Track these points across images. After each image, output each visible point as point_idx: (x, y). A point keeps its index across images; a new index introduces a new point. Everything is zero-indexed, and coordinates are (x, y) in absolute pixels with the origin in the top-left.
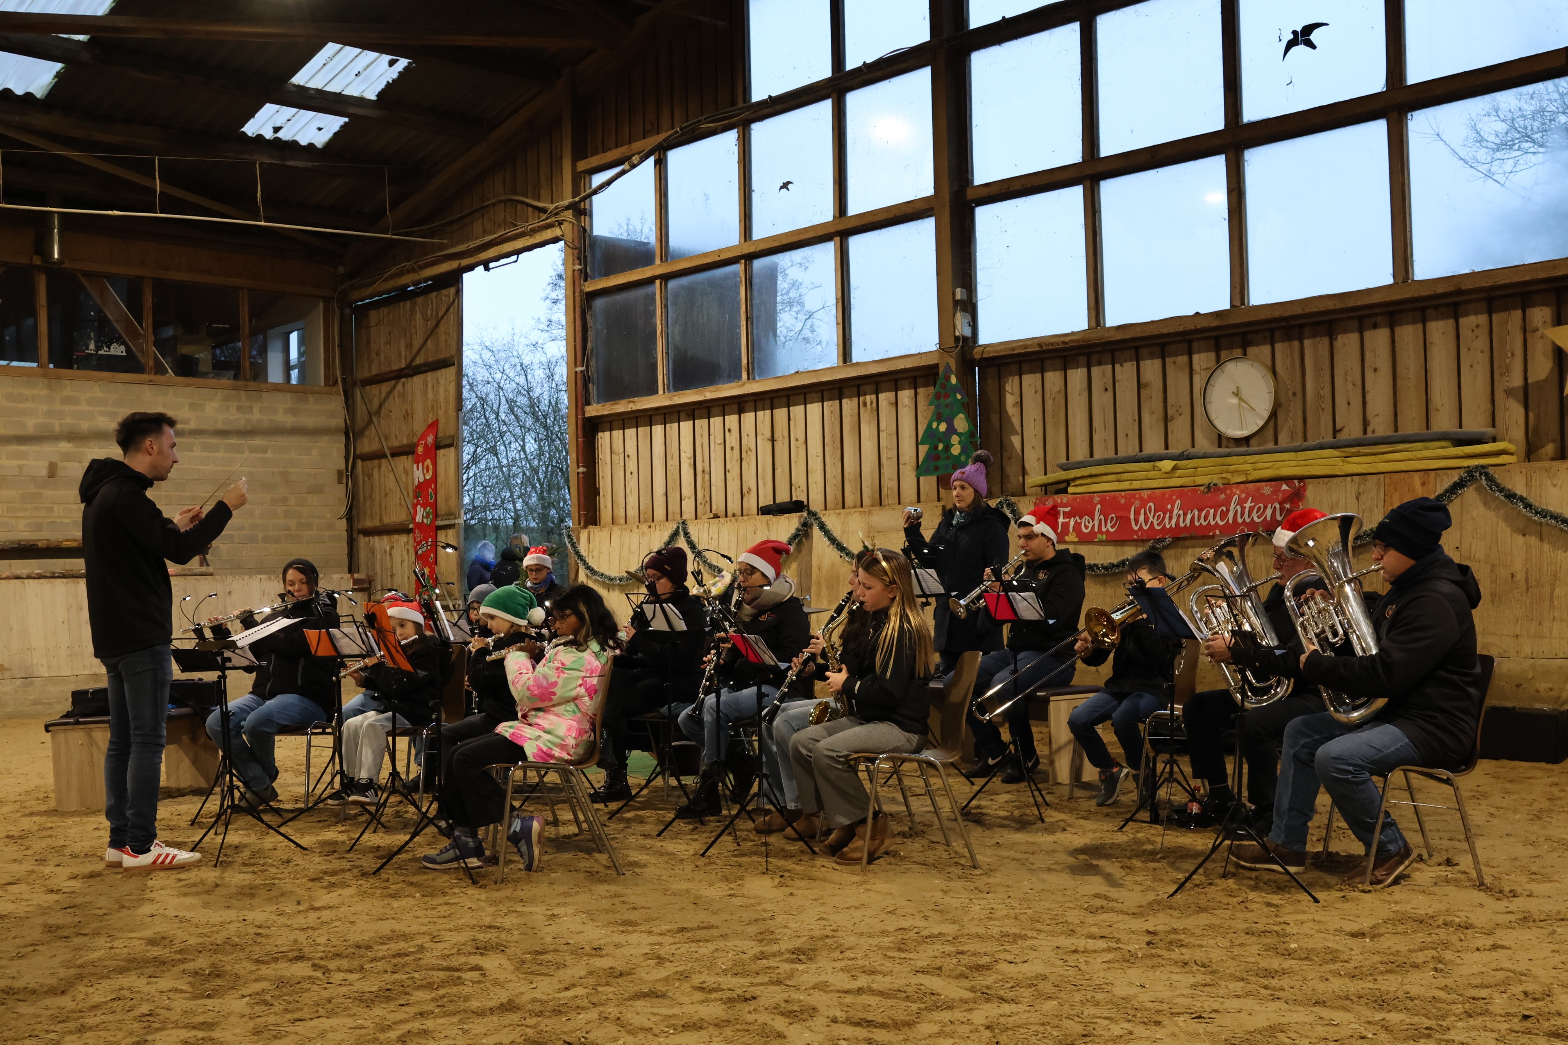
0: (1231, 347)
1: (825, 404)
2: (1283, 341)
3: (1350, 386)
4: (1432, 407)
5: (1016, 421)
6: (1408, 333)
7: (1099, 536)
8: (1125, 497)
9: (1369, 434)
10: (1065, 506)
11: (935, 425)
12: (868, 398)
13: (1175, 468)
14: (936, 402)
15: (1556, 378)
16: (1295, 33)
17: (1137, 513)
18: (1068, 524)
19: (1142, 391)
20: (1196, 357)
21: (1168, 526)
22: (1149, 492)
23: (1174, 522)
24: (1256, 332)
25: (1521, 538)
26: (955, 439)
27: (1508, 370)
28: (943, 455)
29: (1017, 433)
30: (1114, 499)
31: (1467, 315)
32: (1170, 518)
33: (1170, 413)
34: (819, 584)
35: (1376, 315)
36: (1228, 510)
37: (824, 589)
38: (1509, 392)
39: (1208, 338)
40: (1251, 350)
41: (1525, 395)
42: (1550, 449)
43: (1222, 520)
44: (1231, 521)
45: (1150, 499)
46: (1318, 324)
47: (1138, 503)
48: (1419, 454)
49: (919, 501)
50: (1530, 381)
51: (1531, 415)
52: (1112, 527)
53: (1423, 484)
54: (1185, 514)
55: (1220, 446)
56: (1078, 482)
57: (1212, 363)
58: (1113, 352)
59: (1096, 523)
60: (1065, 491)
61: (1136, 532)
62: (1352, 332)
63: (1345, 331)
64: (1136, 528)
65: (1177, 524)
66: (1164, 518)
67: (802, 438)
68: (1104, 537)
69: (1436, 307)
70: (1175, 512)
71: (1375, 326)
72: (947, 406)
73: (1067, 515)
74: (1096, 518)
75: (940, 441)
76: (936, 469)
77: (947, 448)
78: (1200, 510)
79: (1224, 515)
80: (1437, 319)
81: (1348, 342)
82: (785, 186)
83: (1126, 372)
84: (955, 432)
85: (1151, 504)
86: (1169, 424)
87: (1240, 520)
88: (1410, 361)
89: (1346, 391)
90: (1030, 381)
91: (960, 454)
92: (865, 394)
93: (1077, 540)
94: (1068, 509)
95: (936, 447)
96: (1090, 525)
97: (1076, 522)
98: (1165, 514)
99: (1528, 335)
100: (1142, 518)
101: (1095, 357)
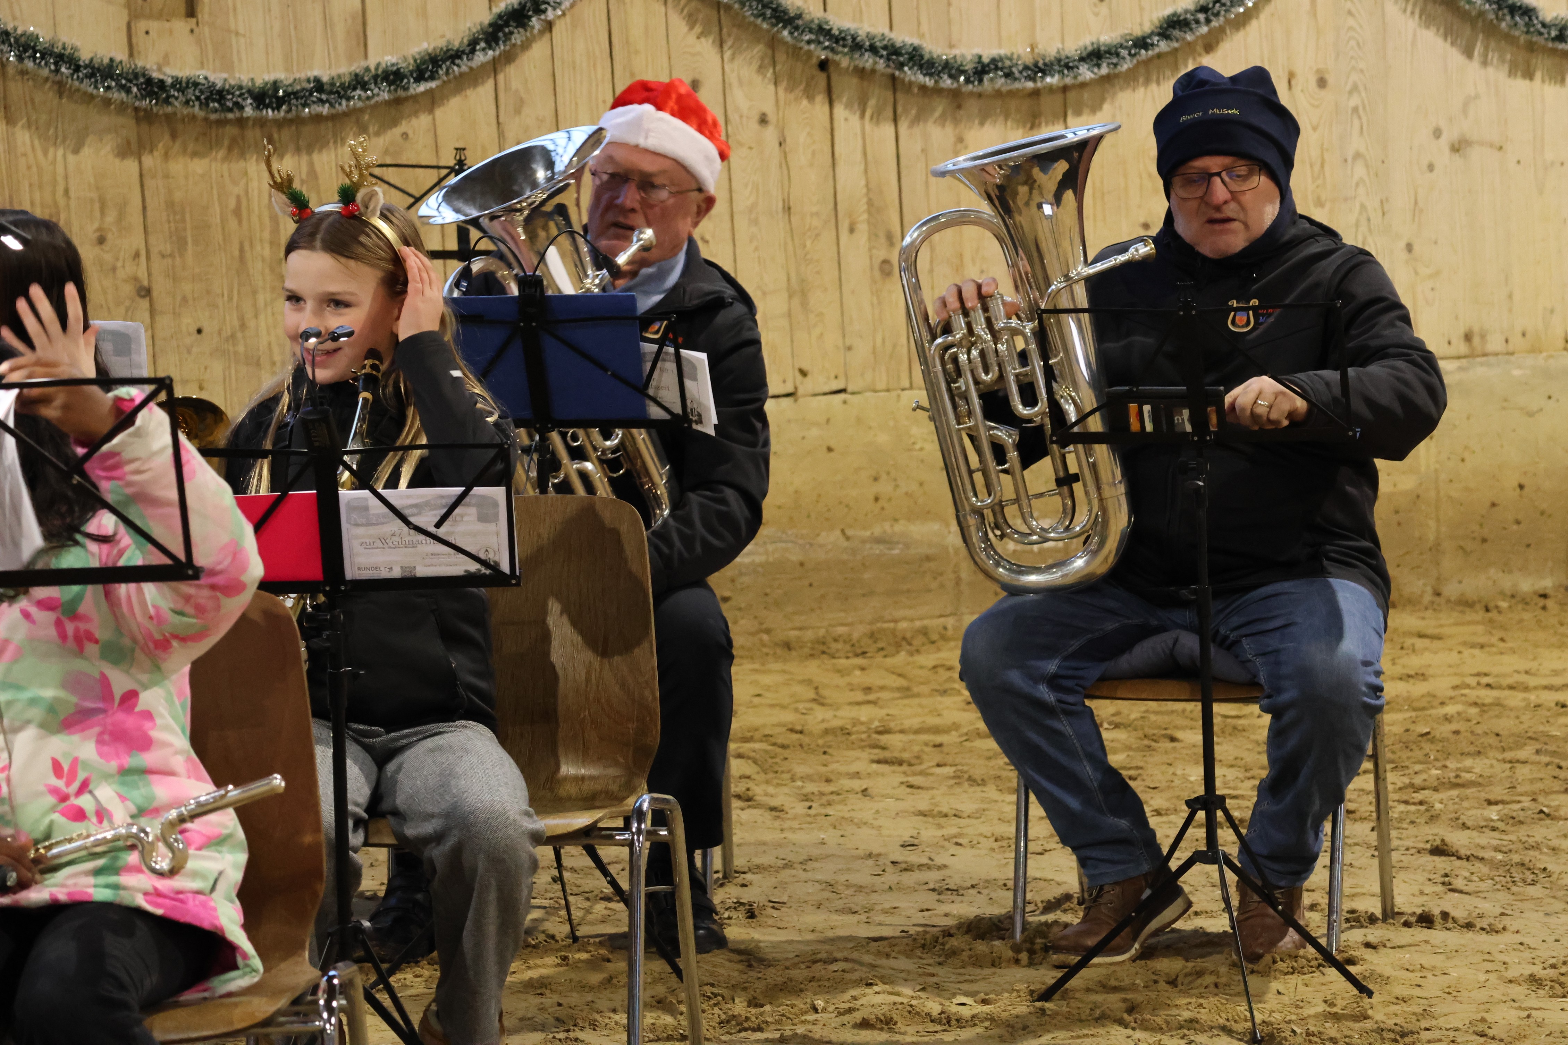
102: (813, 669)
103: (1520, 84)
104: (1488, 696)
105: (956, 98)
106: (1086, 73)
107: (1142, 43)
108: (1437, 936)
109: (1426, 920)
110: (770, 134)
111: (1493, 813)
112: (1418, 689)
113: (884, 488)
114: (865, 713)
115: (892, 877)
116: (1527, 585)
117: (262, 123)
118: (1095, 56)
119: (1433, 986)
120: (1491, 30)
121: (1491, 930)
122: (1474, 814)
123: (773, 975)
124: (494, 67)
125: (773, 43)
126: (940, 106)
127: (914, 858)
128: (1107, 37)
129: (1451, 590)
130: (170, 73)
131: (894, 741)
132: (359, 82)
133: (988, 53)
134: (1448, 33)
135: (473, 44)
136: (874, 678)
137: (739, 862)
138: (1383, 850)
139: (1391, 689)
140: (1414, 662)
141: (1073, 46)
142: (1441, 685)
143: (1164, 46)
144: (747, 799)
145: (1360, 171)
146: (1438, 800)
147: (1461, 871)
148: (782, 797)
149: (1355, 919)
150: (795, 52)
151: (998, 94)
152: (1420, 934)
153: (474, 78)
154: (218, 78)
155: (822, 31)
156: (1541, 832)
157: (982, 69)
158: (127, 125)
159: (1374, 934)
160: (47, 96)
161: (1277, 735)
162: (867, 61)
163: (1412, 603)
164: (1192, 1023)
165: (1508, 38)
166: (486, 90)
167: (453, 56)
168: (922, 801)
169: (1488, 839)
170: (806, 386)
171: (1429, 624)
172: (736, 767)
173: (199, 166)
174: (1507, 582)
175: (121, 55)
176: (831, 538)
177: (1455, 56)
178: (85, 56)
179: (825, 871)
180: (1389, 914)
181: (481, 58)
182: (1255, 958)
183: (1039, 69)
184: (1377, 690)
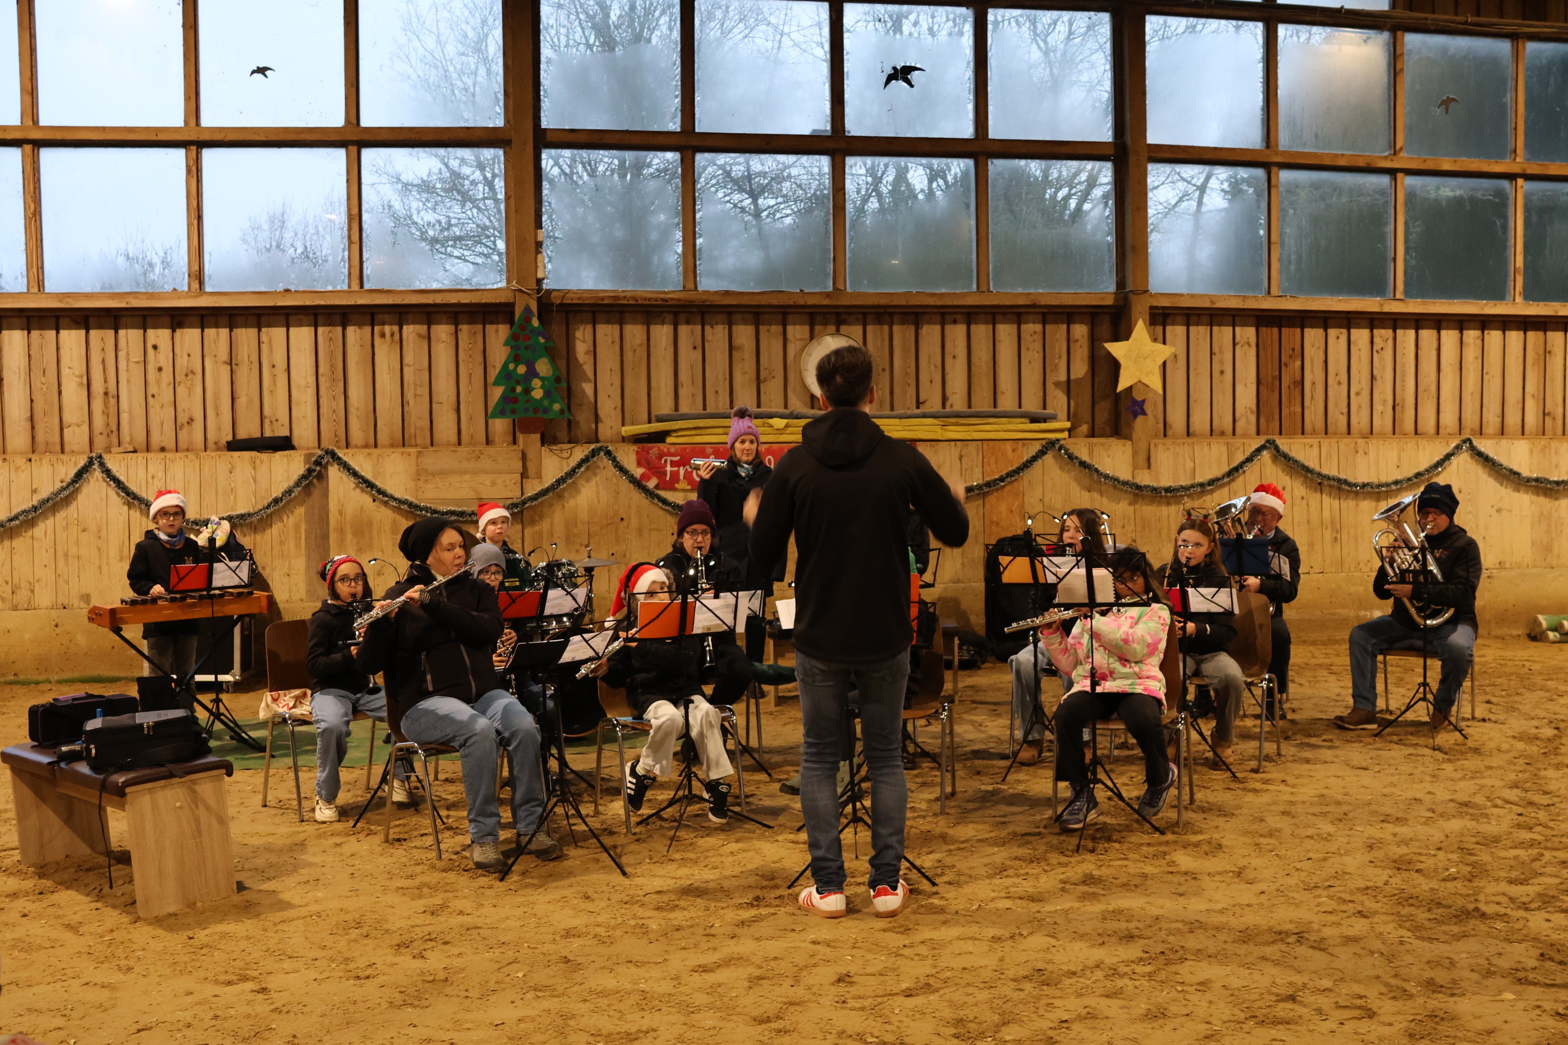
0: (825, 323)
1: (320, 330)
2: (875, 324)
3: (933, 367)
4: (998, 390)
5: (588, 369)
6: (981, 331)
9: (948, 409)
10: (674, 455)
11: (511, 366)
12: (387, 329)
13: (787, 426)
14: (513, 343)
15: (1090, 376)
16: (894, 68)
18: (678, 472)
19: (735, 353)
20: (790, 329)
24: (850, 314)
25: (1087, 494)
26: (536, 383)
27: (1056, 368)
28: (522, 399)
29: (589, 381)
31: (1027, 323)
33: (763, 375)
34: (341, 531)
35: (956, 313)
37: (349, 536)
38: (1057, 384)
39: (805, 313)
40: (844, 329)
41: (1068, 387)
42: (1084, 428)
46: (907, 314)
48: (1005, 427)
49: (459, 444)
50: (1072, 377)
51: (1072, 403)
53: (1014, 451)
55: (812, 408)
56: (680, 433)
57: (807, 335)
58: (703, 314)
60: (663, 441)
62: (935, 324)
63: (929, 323)
67: (281, 364)
69: (1004, 314)
71: (955, 322)
72: (527, 348)
73: (674, 464)
75: (518, 383)
76: (513, 411)
77: (527, 391)
80: (1004, 323)
81: (931, 333)
82: (262, 71)
83: (717, 334)
84: (536, 375)
86: (762, 386)
88: (982, 354)
89: (929, 372)
90: (607, 332)
91: (542, 399)
92: (383, 324)
95: (513, 390)
97: (686, 471)
99: (1071, 344)
101: (682, 317)
102: (1312, 648)
103: (1516, 494)
104: (1503, 662)
105: (1357, 493)
106: (1393, 487)
107: (1409, 479)
108: (1487, 724)
109: (1484, 720)
110: (1304, 502)
111: (1504, 693)
112: (1483, 659)
113: (1333, 600)
114: (1326, 661)
115: (1332, 703)
116: (1515, 632)
117: (1166, 497)
118: (1396, 482)
119: (1485, 738)
120: (1508, 479)
121: (1502, 723)
122: (1497, 693)
123: (1300, 727)
124: (1229, 483)
125: (1306, 477)
126: (1352, 496)
127: (1339, 698)
128: (1399, 478)
129: (1493, 633)
130: (1143, 484)
131: (1334, 668)
132: (1193, 486)
133: (1366, 481)
134: (1496, 479)
135: (1223, 477)
136: (1329, 651)
137: (1291, 697)
138: (1473, 702)
139: (1476, 659)
140: (1482, 653)
141: (1390, 479)
142: (1489, 658)
143: (1415, 480)
144: (1293, 681)
145: (1470, 516)
146: (1488, 689)
147: (1494, 709)
148: (1302, 681)
149: (1464, 719)
150: (1312, 480)
151: (1369, 493)
152: (1482, 724)
153: (1223, 485)
154: (1155, 485)
155: (1320, 474)
156: (1517, 698)
157: (1364, 486)
158: (1131, 496)
159: (1469, 723)
160: (1112, 489)
161: (1443, 667)
162: (1332, 483)
163: (1482, 637)
164: (1417, 744)
165: (1512, 481)
166: (1227, 489)
167: (1218, 479)
168: (1342, 684)
169: (1502, 699)
170: (1312, 571)
171: (1486, 642)
172: (1290, 673)
173: (1150, 508)
174: (1508, 632)
175: (1130, 479)
176: (1318, 613)
177: (1498, 485)
178: (1121, 479)
179: (1314, 701)
180: (1473, 718)
181: (1226, 480)
182: (1435, 728)
183: (1380, 485)
184: (1471, 656)
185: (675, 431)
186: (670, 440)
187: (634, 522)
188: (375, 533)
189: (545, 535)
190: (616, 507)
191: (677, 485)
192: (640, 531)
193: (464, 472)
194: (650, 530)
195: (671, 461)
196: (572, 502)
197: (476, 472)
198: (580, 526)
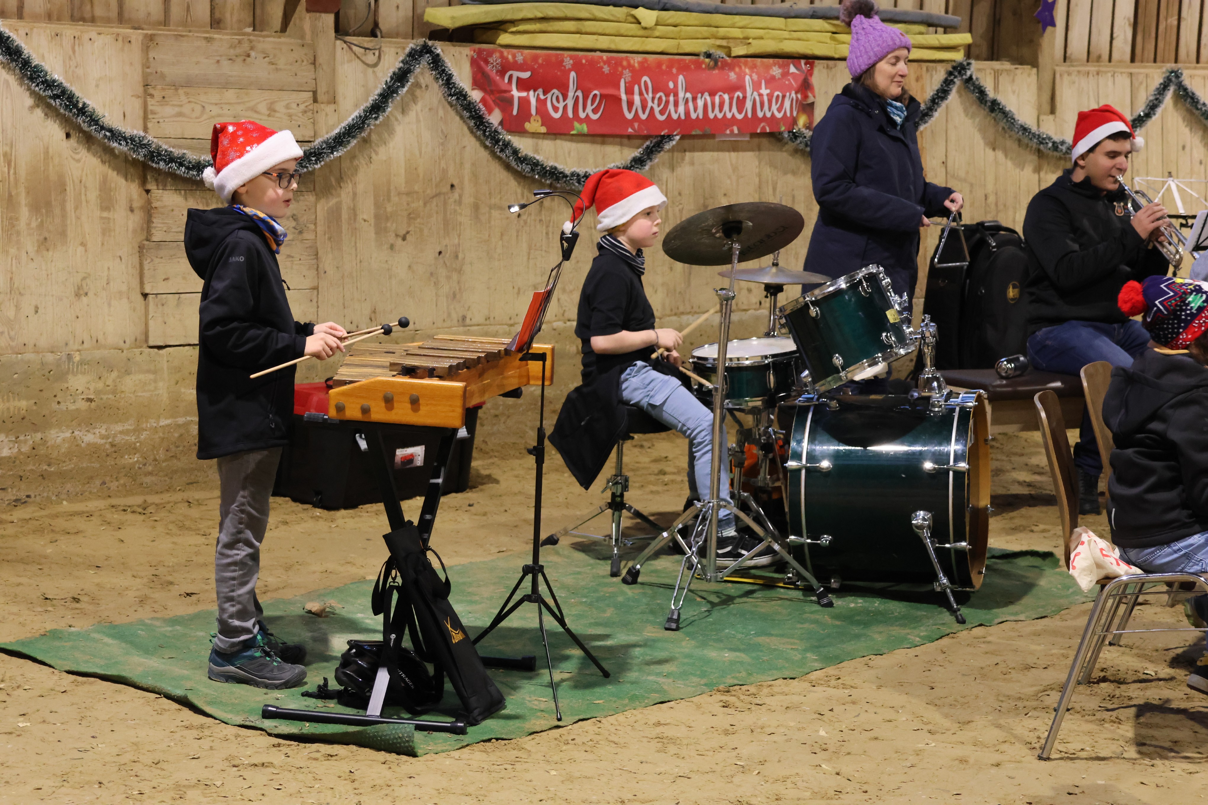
7: (576, 124)
8: (608, 62)
10: (521, 68)
13: (657, 23)
17: (629, 91)
18: (528, 101)
21: (675, 116)
22: (639, 58)
23: (681, 109)
30: (592, 63)
32: (676, 104)
36: (745, 98)
37: (24, 212)
43: (740, 112)
44: (750, 115)
45: (644, 69)
47: (627, 75)
52: (595, 111)
54: (694, 99)
56: (521, 27)
59: (570, 102)
60: (493, 41)
61: (630, 123)
64: (629, 116)
65: (687, 113)
66: (667, 102)
68: (584, 128)
70: (681, 94)
73: (523, 85)
74: (571, 94)
78: (712, 94)
79: (741, 104)
85: (645, 78)
87: (760, 115)
93: (543, 130)
94: (526, 75)
96: (561, 106)
97: (539, 98)
98: (668, 95)
100: (637, 98)
185: (513, 22)
186: (504, 39)
187: (468, 189)
188: (70, 206)
189: (345, 216)
190: (443, 164)
191: (527, 126)
192: (476, 207)
193: (226, 86)
194: (491, 207)
195: (518, 79)
196: (382, 150)
197: (243, 86)
198: (395, 199)
